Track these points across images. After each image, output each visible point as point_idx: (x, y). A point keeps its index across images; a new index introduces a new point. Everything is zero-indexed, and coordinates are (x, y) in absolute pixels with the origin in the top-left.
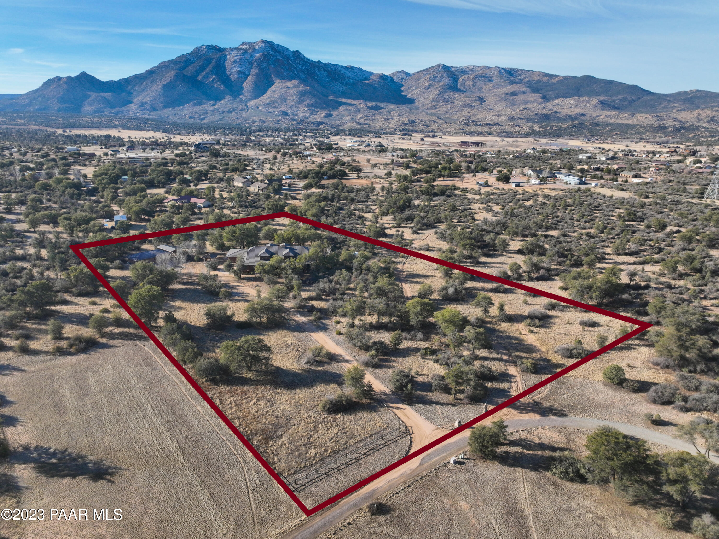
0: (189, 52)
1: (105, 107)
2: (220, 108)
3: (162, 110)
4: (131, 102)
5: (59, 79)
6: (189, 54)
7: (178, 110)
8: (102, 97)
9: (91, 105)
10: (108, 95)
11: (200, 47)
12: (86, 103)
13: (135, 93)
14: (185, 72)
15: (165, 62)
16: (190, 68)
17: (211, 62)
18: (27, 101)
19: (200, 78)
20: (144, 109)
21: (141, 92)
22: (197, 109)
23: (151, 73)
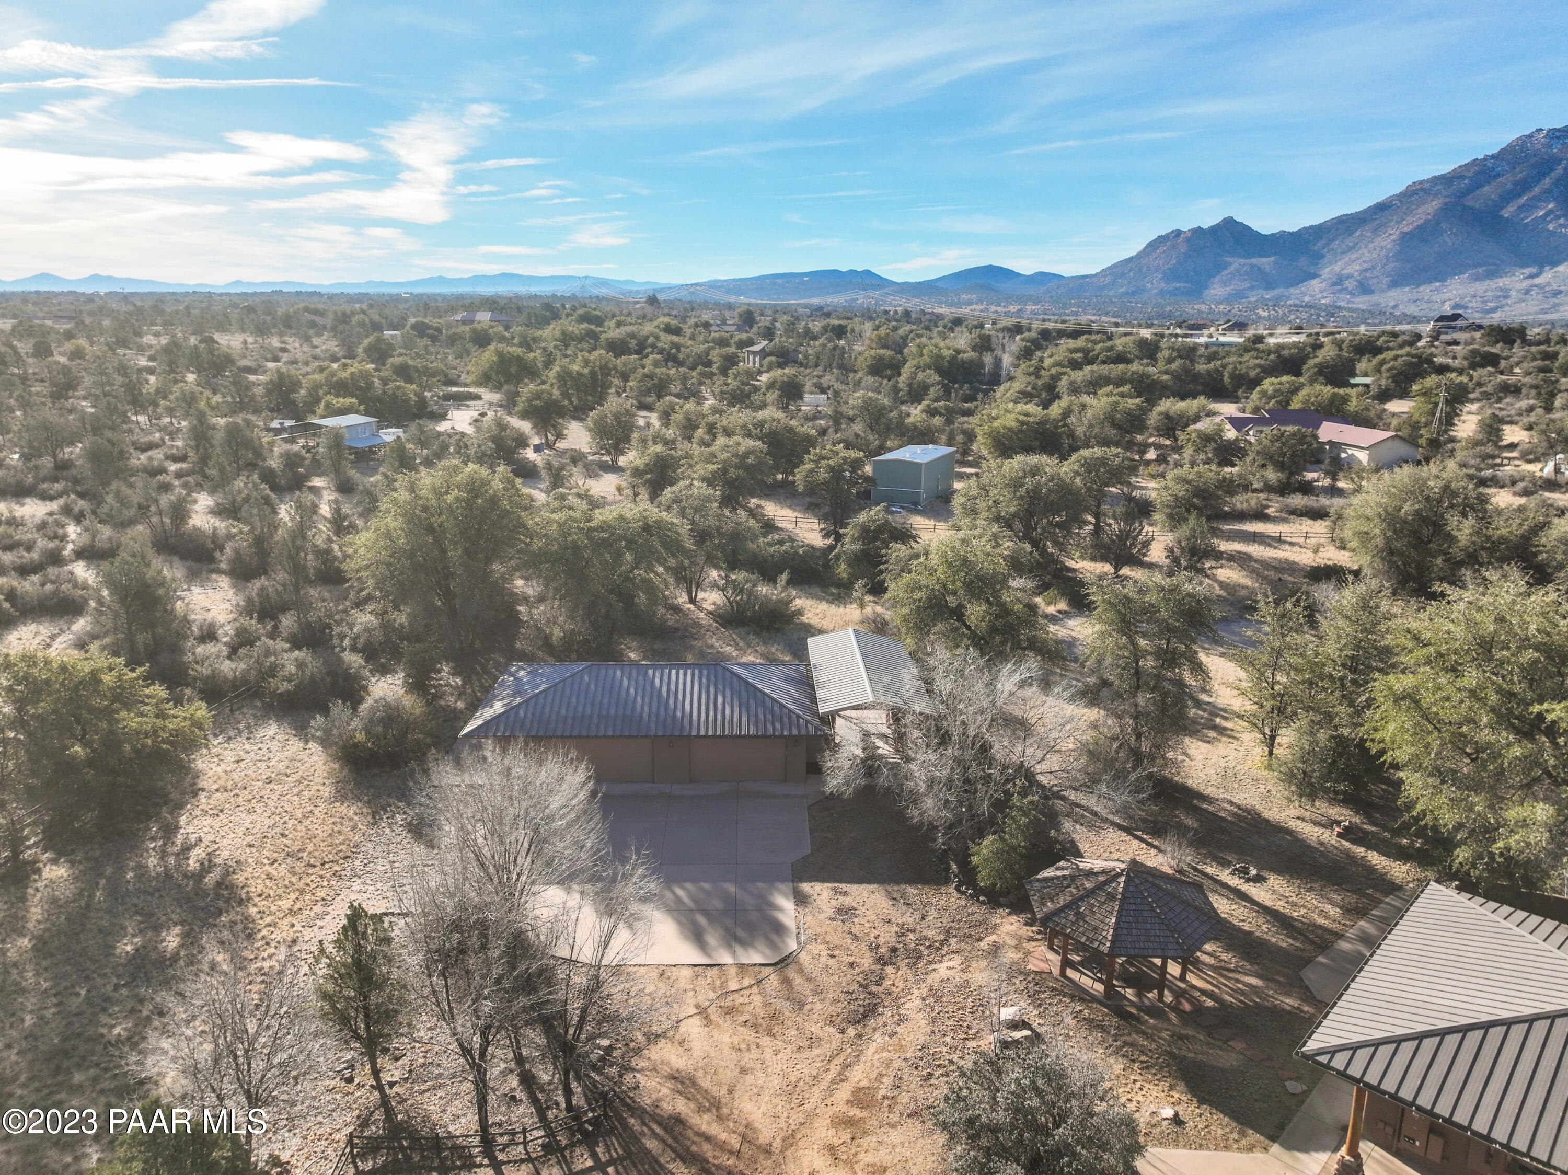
0: (1495, 151)
1: (1252, 288)
2: (1549, 284)
3: (1383, 291)
4: (1315, 276)
5: (1178, 233)
6: (1493, 157)
7: (1426, 290)
8: (1252, 266)
9: (1224, 284)
10: (1266, 262)
11: (1530, 136)
12: (1216, 280)
13: (1329, 256)
14: (1469, 201)
15: (1421, 182)
16: (1486, 189)
17: (1552, 170)
18: (1108, 280)
19: (1508, 212)
20: (1340, 291)
21: (1344, 253)
22: (1480, 287)
23: (1382, 208)
